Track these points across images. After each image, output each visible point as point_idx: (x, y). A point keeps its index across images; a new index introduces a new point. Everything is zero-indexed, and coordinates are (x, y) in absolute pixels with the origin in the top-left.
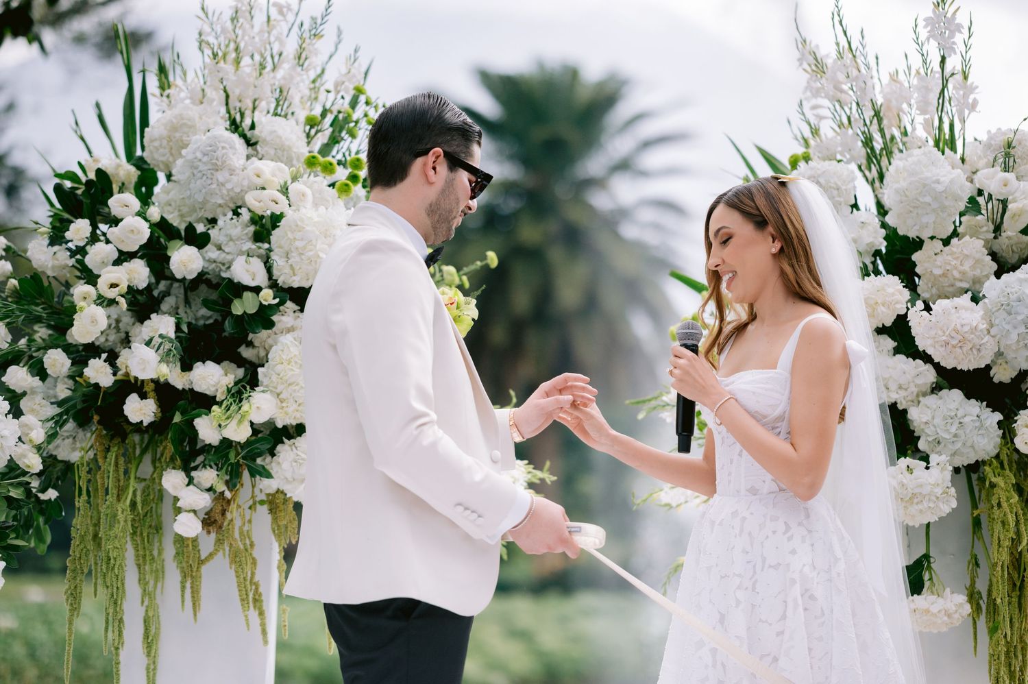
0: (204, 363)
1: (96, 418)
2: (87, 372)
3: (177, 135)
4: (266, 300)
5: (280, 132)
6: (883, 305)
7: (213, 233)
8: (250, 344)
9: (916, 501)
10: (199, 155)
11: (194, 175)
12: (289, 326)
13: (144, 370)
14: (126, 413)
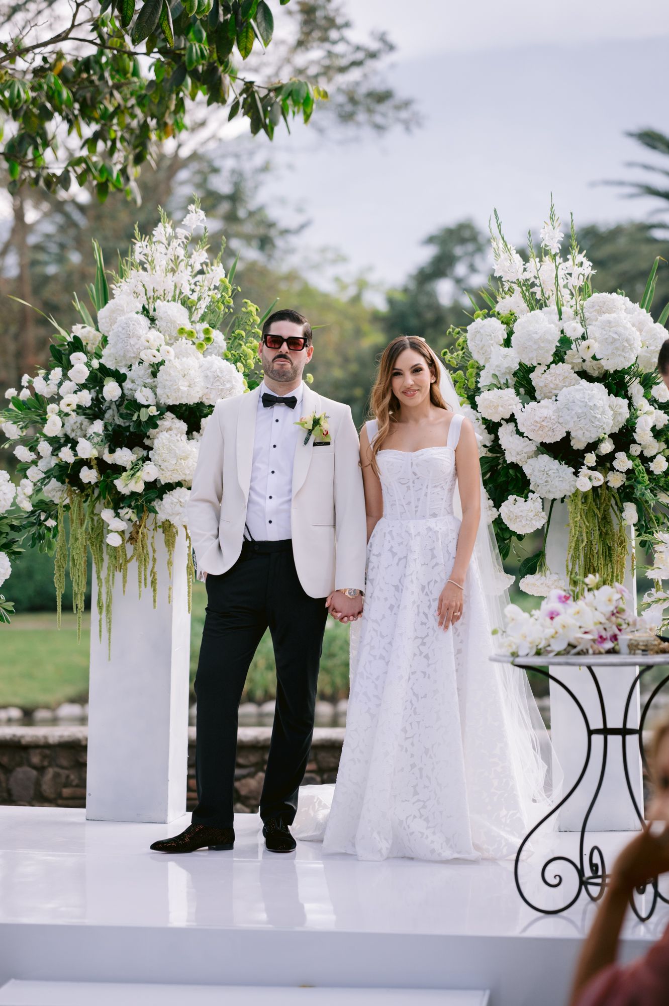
0: (121, 448)
1: (67, 480)
2: (60, 455)
3: (114, 315)
4: (152, 412)
5: (169, 312)
6: (502, 406)
7: (129, 374)
8: (148, 437)
9: (518, 520)
10: (120, 329)
11: (118, 341)
12: (168, 427)
13: (84, 453)
14: (80, 477)
